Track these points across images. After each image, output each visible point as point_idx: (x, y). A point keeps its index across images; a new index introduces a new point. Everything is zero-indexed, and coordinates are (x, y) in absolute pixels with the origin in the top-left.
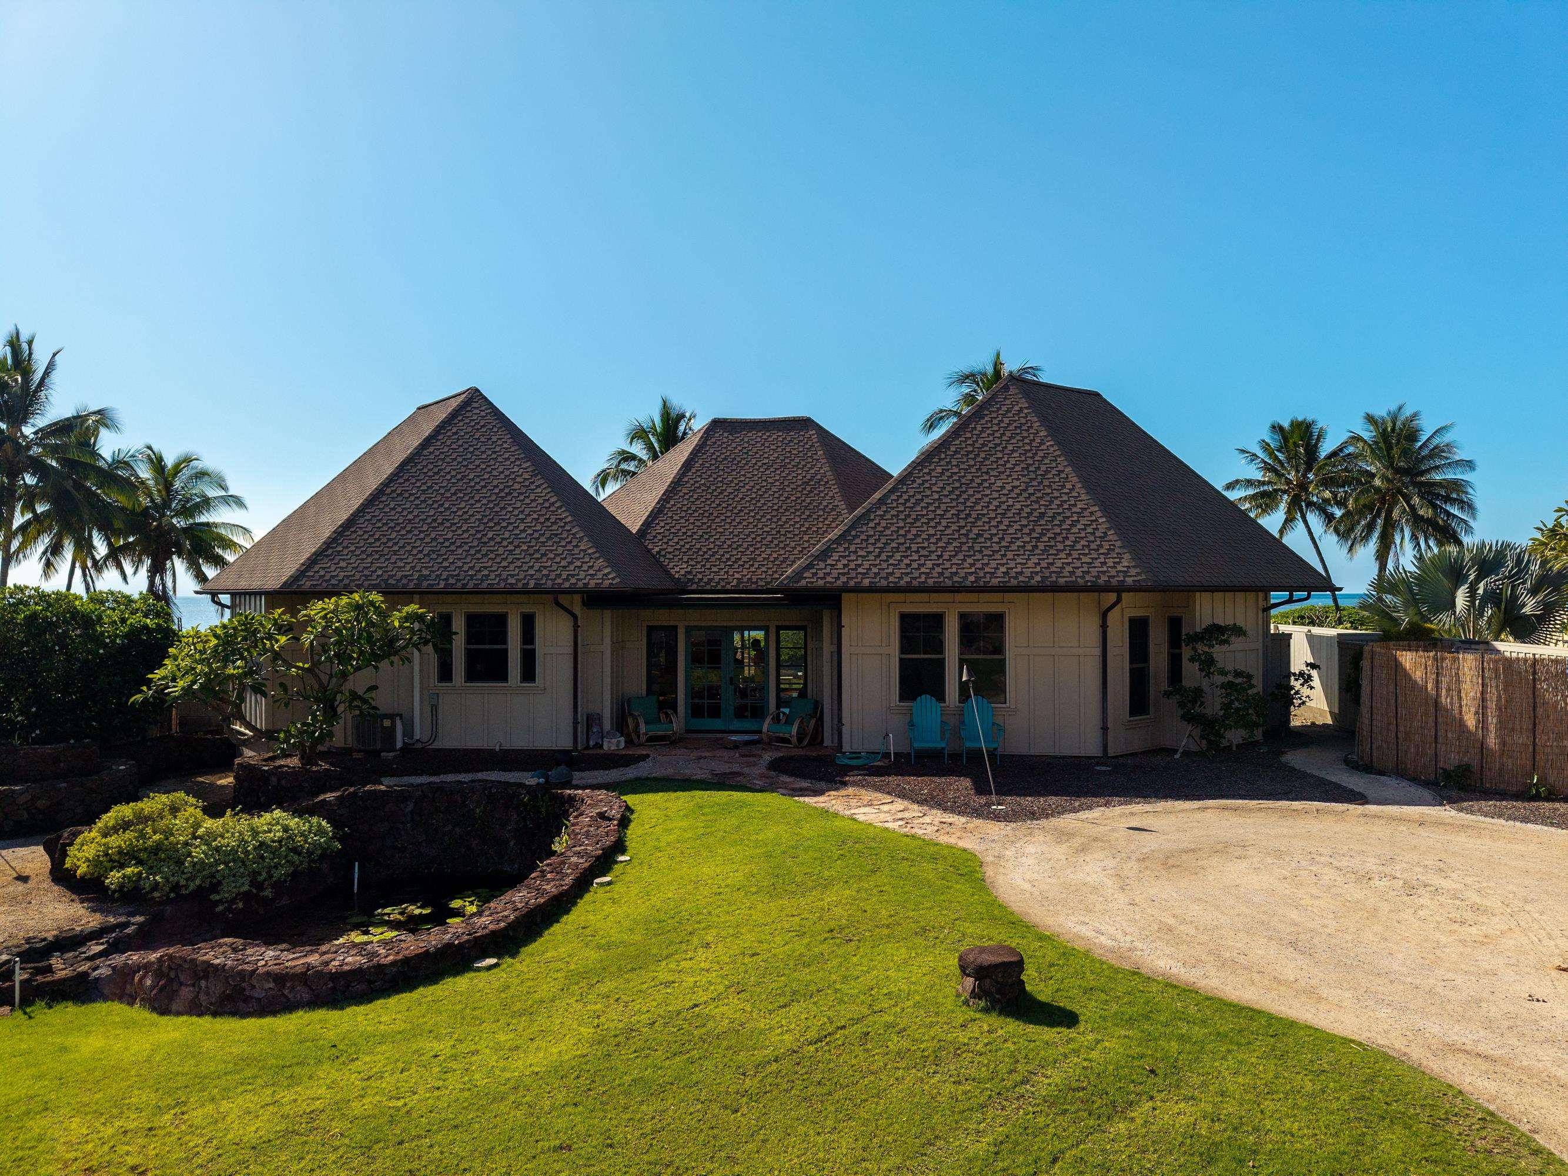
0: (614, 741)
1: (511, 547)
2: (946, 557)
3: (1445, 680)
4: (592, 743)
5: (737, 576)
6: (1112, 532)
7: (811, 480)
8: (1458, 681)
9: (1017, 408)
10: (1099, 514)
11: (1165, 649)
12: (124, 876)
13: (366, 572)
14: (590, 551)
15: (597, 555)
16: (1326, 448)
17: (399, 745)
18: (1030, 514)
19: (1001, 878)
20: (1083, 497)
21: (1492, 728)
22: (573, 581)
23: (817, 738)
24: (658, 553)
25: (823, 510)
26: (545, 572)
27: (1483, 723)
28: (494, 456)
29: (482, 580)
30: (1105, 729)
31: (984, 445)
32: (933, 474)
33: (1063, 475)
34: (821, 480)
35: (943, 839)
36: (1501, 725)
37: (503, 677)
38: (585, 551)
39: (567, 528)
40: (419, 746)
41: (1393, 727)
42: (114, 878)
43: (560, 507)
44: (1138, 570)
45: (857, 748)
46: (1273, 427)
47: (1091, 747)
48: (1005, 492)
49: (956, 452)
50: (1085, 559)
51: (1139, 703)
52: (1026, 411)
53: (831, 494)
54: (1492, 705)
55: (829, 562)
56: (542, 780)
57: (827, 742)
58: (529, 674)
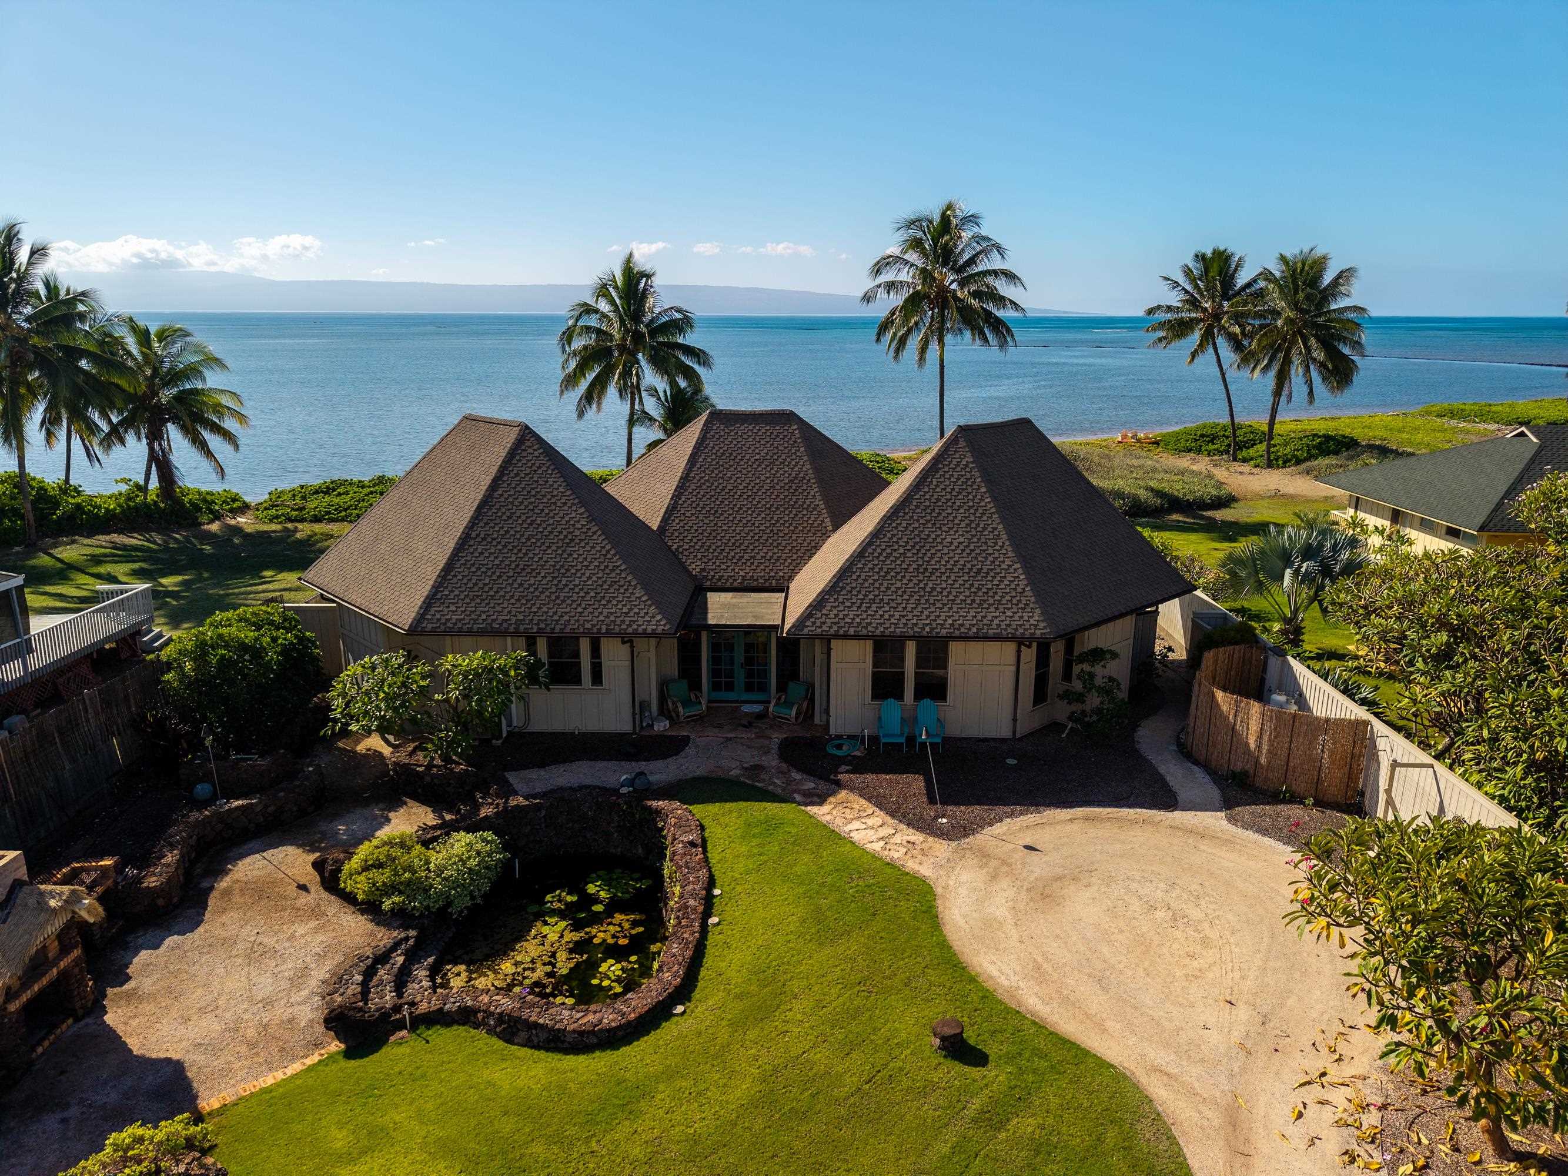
0: (662, 724)
1: (582, 594)
2: (909, 609)
3: (1240, 715)
4: (644, 724)
5: (742, 573)
6: (1029, 588)
7: (795, 478)
8: (1248, 718)
9: (964, 462)
10: (1020, 571)
11: (1061, 655)
12: (393, 903)
13: (473, 616)
14: (644, 599)
15: (649, 602)
16: (1242, 278)
17: (504, 735)
18: (970, 569)
19: (947, 912)
20: (1010, 554)
21: (1264, 751)
22: (635, 627)
23: (809, 715)
24: (677, 550)
25: (807, 509)
26: (612, 618)
27: (1259, 746)
28: (553, 500)
29: (565, 625)
30: (1015, 720)
31: (938, 500)
32: (900, 528)
33: (996, 533)
34: (804, 478)
35: (911, 865)
36: (1270, 751)
37: (578, 682)
38: (640, 598)
39: (623, 575)
40: (517, 730)
41: (1206, 735)
42: (387, 904)
43: (615, 555)
44: (1045, 624)
45: (840, 731)
46: (1197, 256)
47: (1005, 732)
48: (953, 547)
49: (917, 507)
50: (1009, 613)
51: (1040, 695)
52: (971, 466)
53: (812, 493)
54: (1266, 738)
55: (824, 612)
56: (631, 789)
57: (817, 721)
58: (597, 678)
